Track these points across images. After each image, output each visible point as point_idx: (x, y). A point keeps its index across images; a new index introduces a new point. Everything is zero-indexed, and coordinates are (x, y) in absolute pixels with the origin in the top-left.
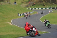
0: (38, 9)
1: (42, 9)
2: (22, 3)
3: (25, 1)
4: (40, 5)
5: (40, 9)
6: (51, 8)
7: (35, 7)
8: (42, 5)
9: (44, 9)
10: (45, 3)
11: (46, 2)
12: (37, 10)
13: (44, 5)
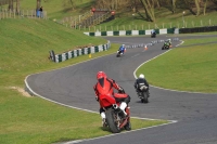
0: (129, 33)
1: (142, 33)
2: (66, 11)
3: (77, 3)
4: (135, 18)
5: (135, 33)
6: (177, 31)
7: (114, 25)
8: (143, 18)
11: (155, 6)
12: (122, 39)
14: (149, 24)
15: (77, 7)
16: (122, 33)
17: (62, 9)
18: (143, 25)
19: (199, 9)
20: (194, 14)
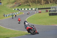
0: (25, 9)
1: (28, 9)
2: (8, 3)
4: (26, 5)
5: (26, 9)
6: (37, 9)
7: (21, 7)
8: (28, 5)
9: (30, 9)
10: (31, 4)
13: (30, 6)
14: (30, 7)
15: (11, 2)
16: (23, 9)
17: (7, 3)
18: (28, 7)
19: (43, 3)
20: (41, 4)
